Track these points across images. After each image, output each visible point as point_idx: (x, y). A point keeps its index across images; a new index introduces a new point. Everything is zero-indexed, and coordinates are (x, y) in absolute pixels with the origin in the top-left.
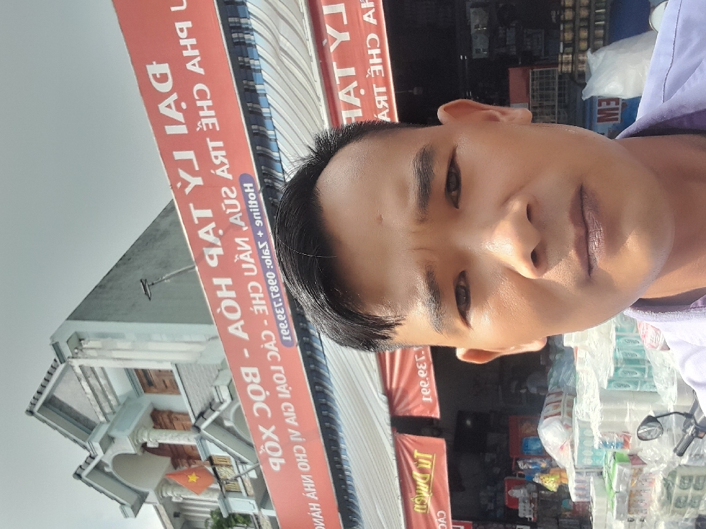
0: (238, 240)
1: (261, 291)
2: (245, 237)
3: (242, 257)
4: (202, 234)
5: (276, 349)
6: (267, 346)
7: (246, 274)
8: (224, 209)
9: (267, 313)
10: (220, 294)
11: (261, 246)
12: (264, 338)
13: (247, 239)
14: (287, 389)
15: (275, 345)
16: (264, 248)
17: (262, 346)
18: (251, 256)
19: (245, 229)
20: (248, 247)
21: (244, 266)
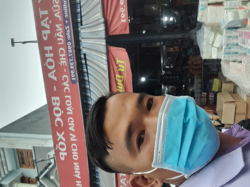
0: (57, 26)
1: (64, 53)
2: (60, 24)
3: (58, 35)
4: (42, 23)
5: (68, 86)
6: (64, 84)
7: (59, 43)
8: (53, 10)
9: (66, 65)
10: (47, 55)
11: (66, 28)
12: (63, 80)
13: (61, 25)
14: (71, 109)
15: (68, 83)
16: (68, 29)
17: (62, 84)
18: (62, 34)
19: (60, 19)
20: (61, 29)
21: (59, 39)
